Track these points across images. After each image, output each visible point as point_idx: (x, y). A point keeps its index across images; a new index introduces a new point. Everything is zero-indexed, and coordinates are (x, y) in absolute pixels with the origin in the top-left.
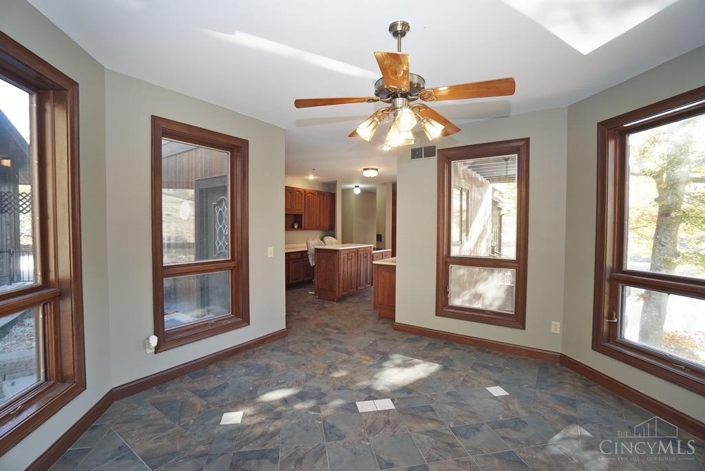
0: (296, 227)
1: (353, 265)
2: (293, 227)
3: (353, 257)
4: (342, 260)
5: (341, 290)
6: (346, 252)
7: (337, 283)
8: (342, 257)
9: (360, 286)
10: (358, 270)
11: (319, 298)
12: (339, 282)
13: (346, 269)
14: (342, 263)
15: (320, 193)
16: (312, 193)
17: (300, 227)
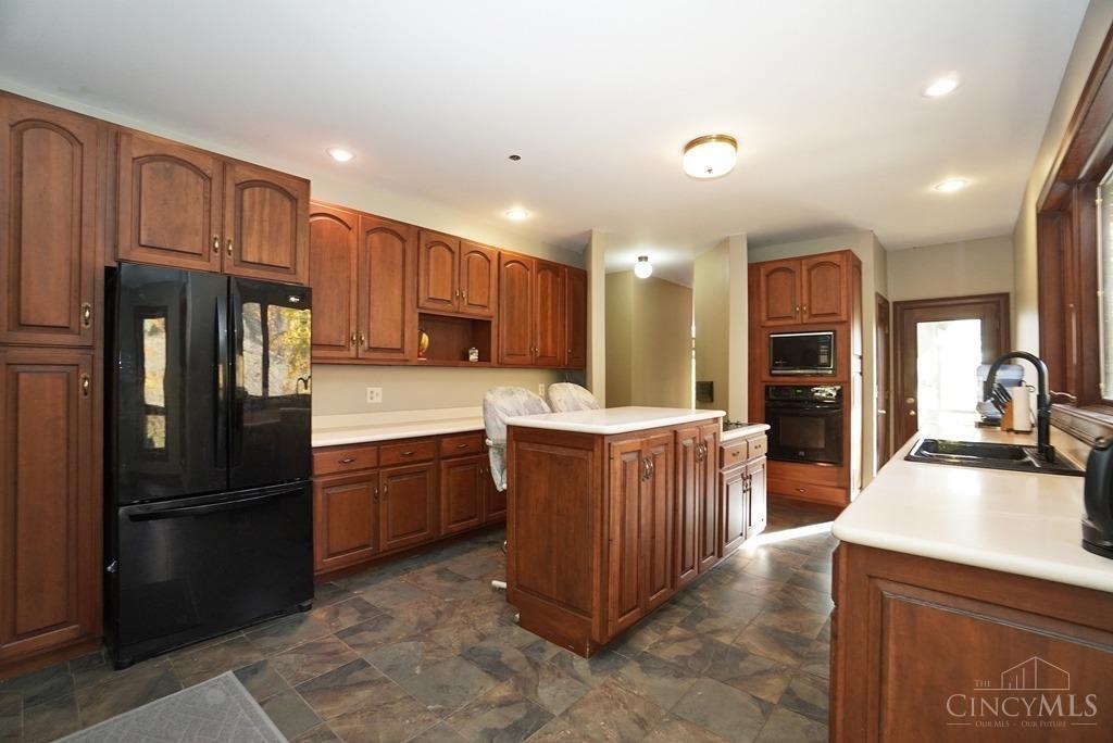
0: (474, 357)
1: (660, 493)
2: (466, 357)
3: (661, 461)
4: (616, 482)
5: (612, 611)
6: (635, 443)
7: (596, 581)
8: (617, 464)
9: (684, 570)
10: (677, 510)
11: (521, 623)
12: (605, 574)
13: (632, 519)
14: (616, 493)
15: (543, 265)
16: (521, 262)
17: (485, 359)
